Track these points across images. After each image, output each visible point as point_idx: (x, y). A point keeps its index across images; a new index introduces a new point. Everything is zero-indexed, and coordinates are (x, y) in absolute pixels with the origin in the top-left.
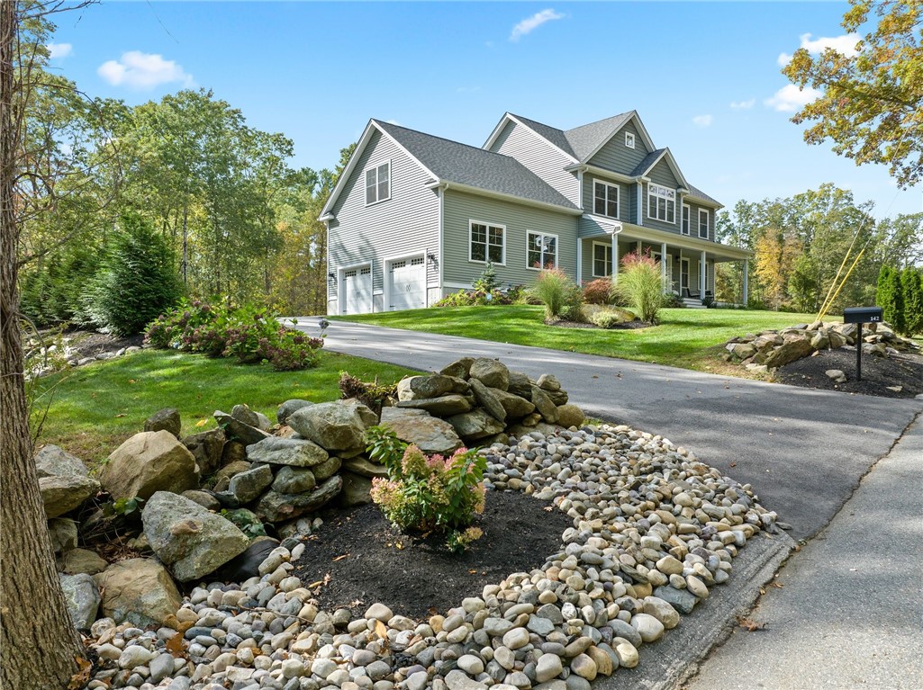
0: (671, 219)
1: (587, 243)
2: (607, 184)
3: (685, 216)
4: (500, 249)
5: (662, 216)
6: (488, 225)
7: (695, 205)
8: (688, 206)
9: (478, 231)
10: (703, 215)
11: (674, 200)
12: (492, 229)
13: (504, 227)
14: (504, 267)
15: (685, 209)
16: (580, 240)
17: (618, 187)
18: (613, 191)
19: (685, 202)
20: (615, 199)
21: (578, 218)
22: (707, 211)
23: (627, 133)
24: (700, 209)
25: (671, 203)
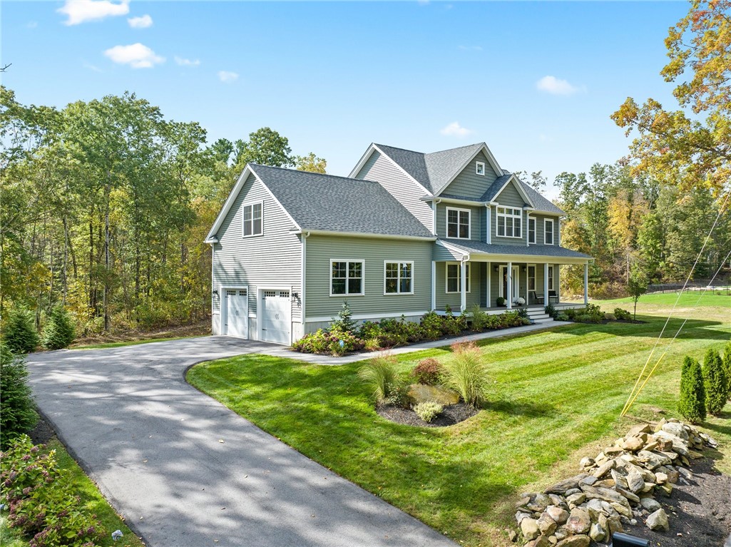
0: (517, 233)
1: (440, 266)
2: (459, 210)
3: (532, 227)
4: (359, 281)
5: (509, 233)
6: (347, 261)
7: (540, 217)
8: (535, 218)
9: (339, 267)
10: (549, 224)
11: (520, 217)
12: (351, 265)
13: (363, 261)
14: (363, 296)
15: (532, 222)
16: (434, 263)
17: (469, 211)
18: (464, 215)
19: (530, 215)
20: (467, 221)
21: (433, 243)
22: (552, 220)
23: (477, 163)
24: (546, 220)
25: (517, 221)
